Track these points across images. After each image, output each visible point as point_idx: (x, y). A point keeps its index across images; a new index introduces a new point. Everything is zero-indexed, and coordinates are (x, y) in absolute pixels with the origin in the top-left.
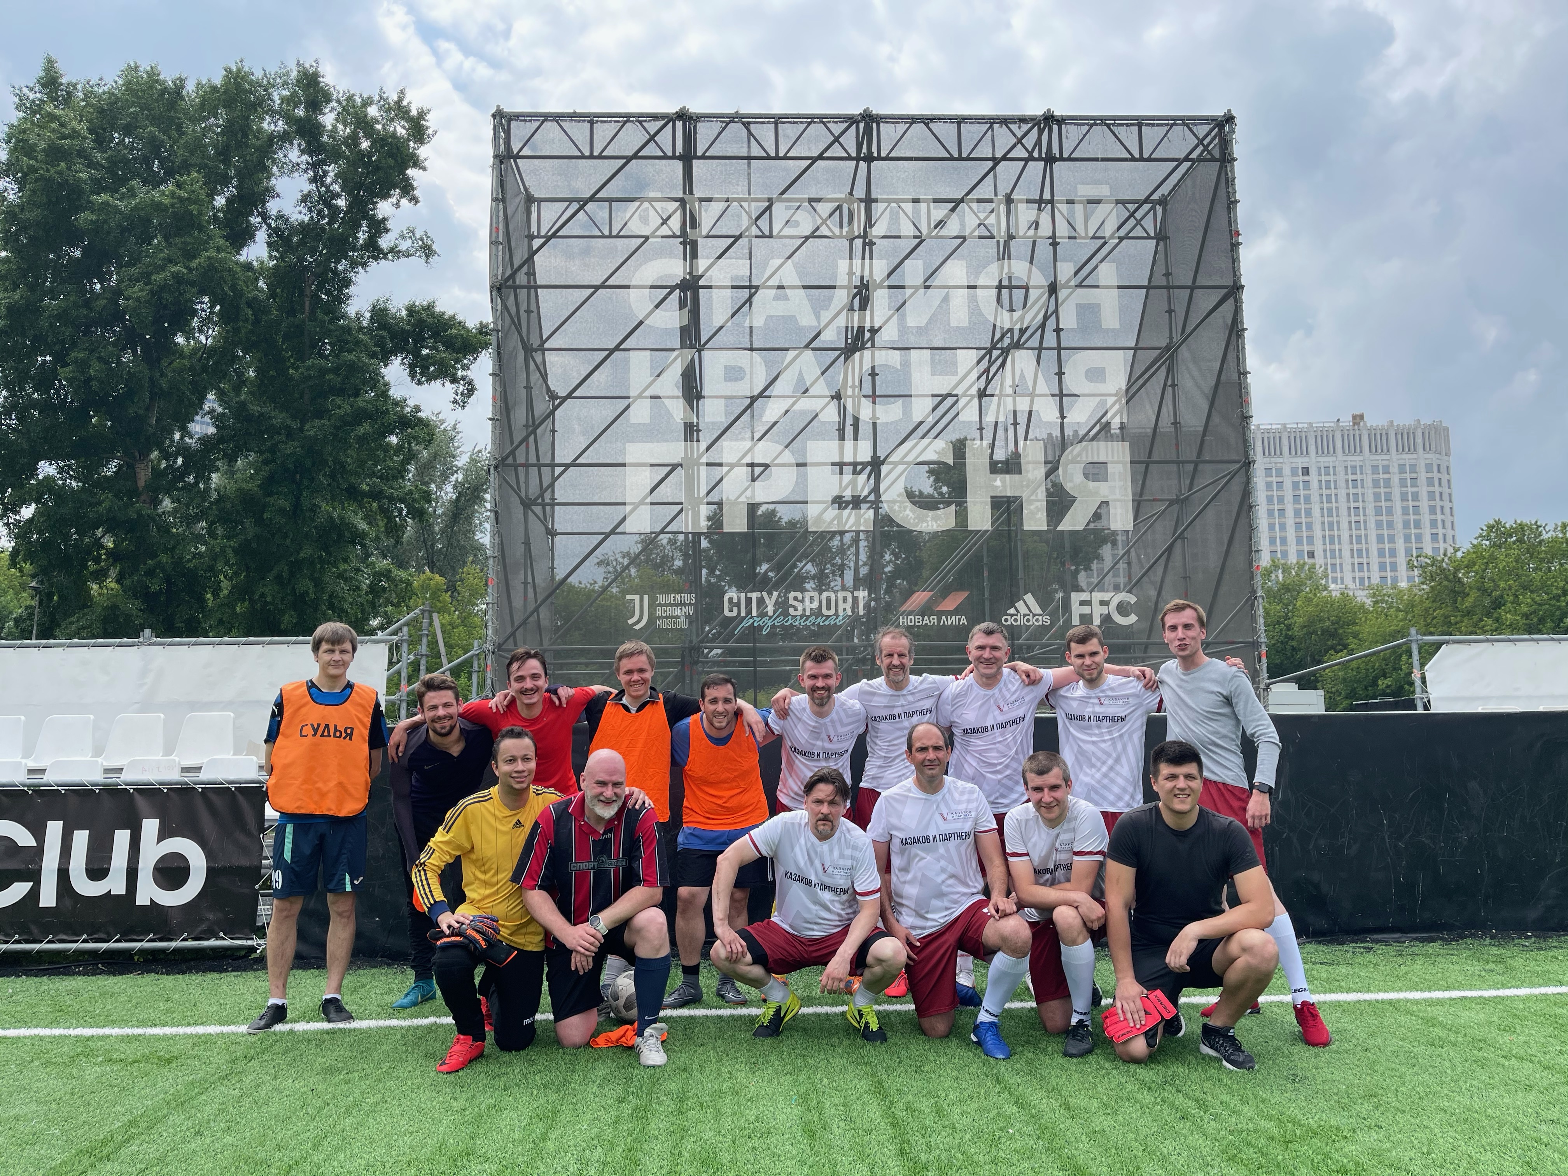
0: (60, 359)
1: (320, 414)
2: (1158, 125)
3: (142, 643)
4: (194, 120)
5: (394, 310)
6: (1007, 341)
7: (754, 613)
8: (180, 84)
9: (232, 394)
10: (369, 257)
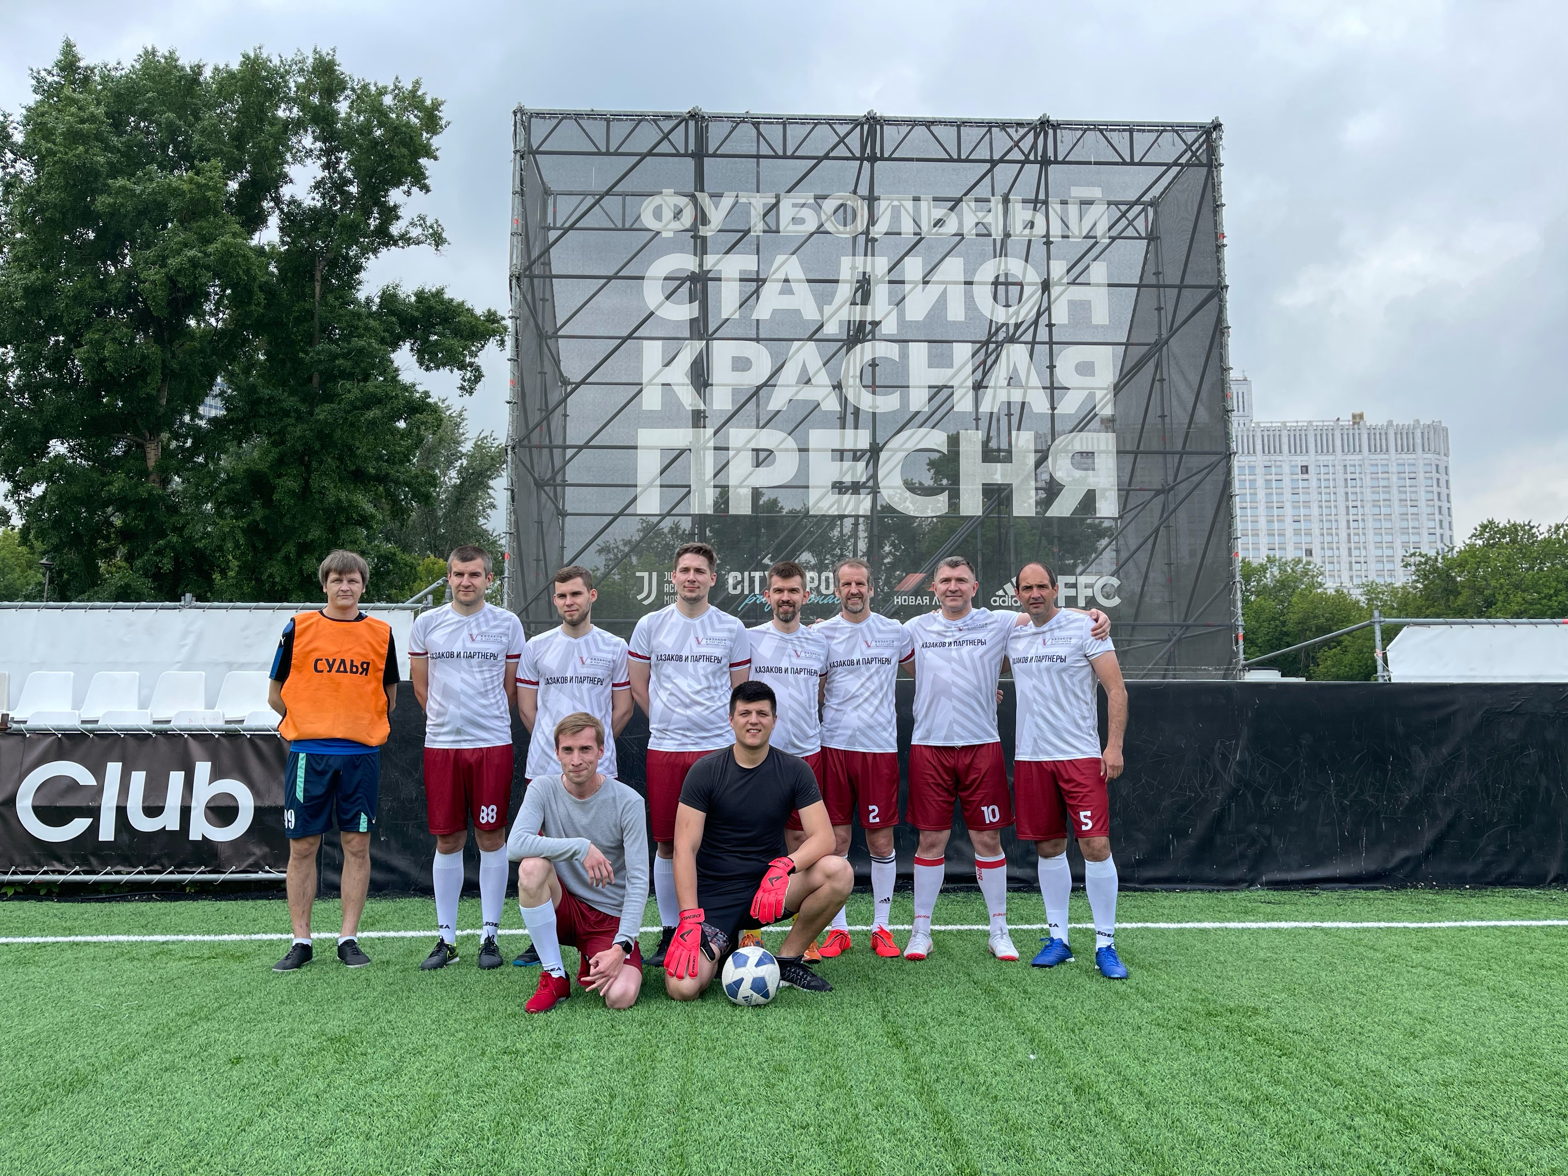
0: (74, 339)
1: (329, 398)
2: (1149, 131)
3: (184, 607)
4: (211, 107)
5: (403, 296)
6: (1001, 336)
7: (757, 591)
8: (198, 70)
9: (242, 377)
10: (379, 244)
